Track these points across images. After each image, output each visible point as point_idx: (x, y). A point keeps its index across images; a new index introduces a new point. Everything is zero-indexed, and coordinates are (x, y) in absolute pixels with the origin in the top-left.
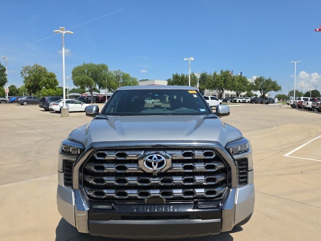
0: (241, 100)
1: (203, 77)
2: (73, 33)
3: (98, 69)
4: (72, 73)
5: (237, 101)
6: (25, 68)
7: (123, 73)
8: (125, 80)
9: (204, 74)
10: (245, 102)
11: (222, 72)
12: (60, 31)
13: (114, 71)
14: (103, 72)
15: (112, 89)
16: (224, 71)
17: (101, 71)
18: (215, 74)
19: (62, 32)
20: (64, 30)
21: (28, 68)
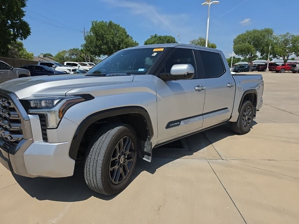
2: (219, 2)
3: (261, 35)
4: (234, 42)
6: (192, 42)
7: (293, 36)
8: (295, 44)
12: (207, 3)
13: (280, 35)
14: (267, 37)
15: (277, 55)
17: (264, 37)
19: (208, 3)
20: (210, 1)
21: (194, 42)
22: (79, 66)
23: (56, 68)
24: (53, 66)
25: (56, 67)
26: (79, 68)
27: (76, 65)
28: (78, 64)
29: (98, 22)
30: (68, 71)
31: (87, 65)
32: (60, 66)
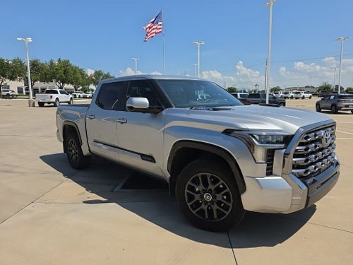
0: (82, 95)
1: (34, 64)
5: (78, 96)
9: (35, 61)
10: (86, 98)
11: (59, 61)
16: (62, 59)
18: (52, 63)
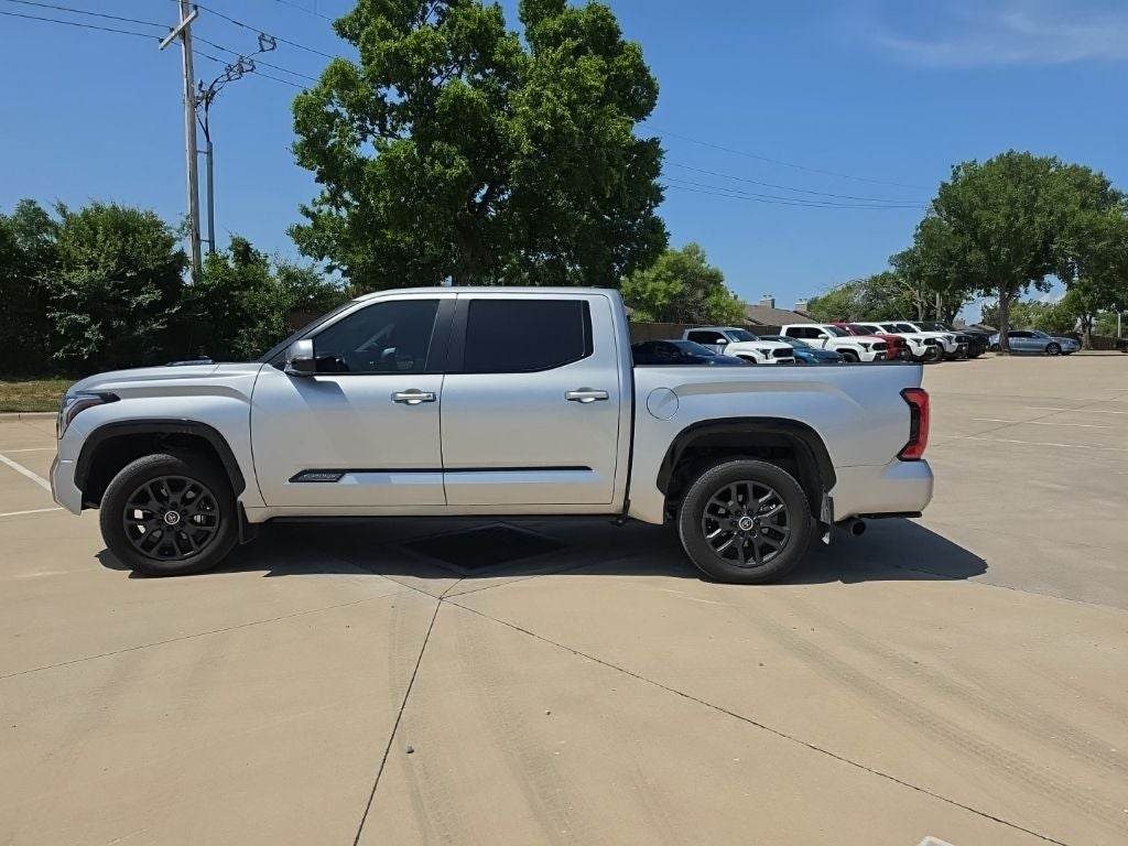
22: (827, 339)
23: (729, 345)
24: (719, 341)
25: (727, 343)
26: (824, 344)
27: (814, 334)
28: (823, 330)
29: (982, 163)
30: (760, 358)
31: (877, 329)
32: (742, 340)
